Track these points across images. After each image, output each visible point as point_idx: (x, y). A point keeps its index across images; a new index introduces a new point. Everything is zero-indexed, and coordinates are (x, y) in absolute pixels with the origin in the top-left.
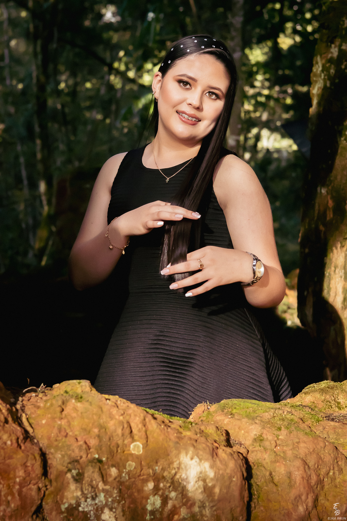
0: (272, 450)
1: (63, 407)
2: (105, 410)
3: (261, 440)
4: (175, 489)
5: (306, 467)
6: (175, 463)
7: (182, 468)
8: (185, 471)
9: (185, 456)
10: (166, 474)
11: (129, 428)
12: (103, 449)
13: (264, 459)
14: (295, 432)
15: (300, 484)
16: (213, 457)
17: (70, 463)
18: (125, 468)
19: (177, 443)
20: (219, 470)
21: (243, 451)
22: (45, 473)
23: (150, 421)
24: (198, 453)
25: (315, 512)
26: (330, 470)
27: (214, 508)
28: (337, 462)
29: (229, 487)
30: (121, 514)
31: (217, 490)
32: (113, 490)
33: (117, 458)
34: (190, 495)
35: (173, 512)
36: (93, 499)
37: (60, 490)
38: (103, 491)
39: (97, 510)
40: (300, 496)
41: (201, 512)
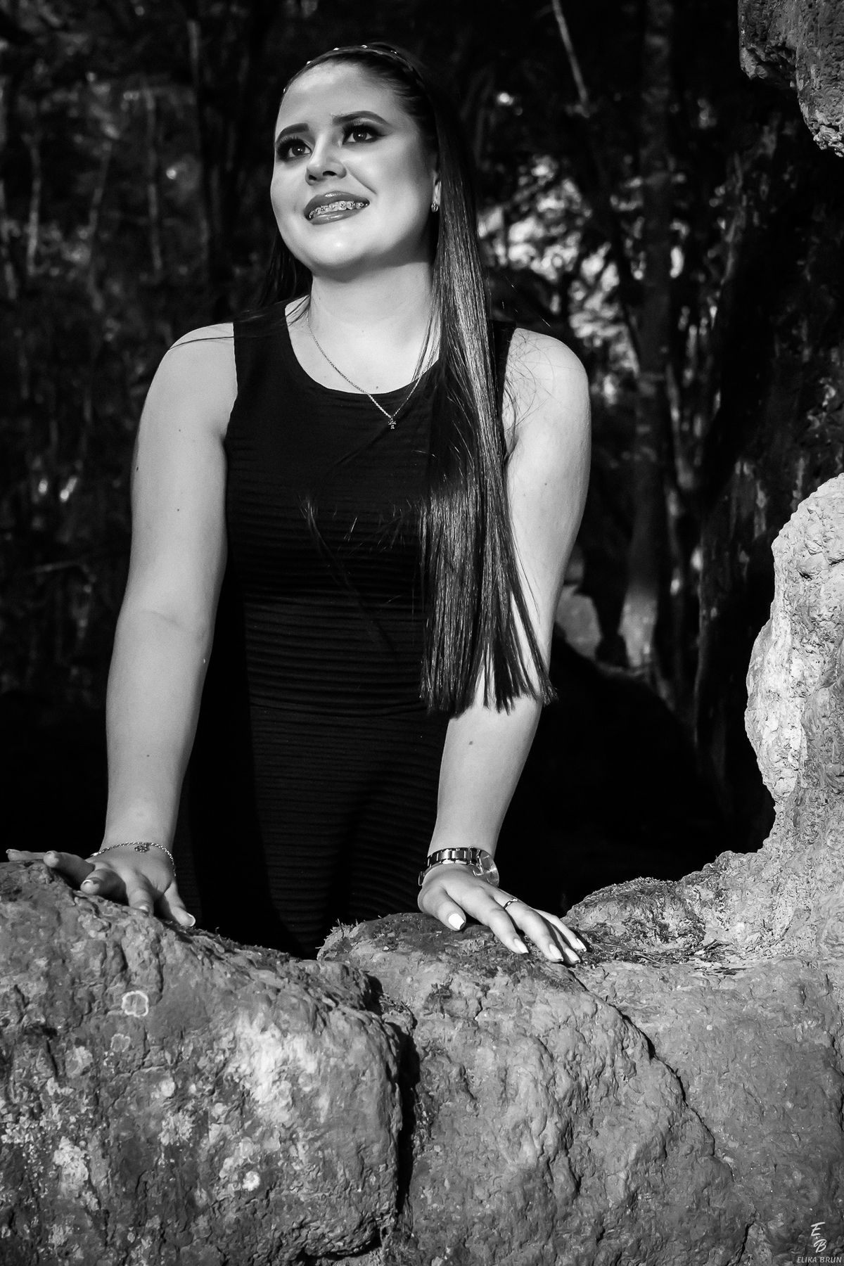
0: (468, 1019)
2: (65, 917)
3: (445, 997)
4: (224, 1098)
5: (545, 1056)
6: (224, 1039)
7: (241, 1051)
8: (247, 1058)
9: (247, 1024)
10: (202, 1062)
11: (118, 959)
12: (58, 1004)
13: (450, 1040)
14: (527, 981)
15: (527, 1094)
16: (314, 1028)
18: (108, 1049)
19: (230, 993)
20: (328, 1057)
21: (401, 1020)
23: (170, 944)
24: (278, 1017)
25: (562, 1160)
26: (604, 1066)
27: (318, 1144)
28: (623, 1049)
29: (353, 1095)
30: (100, 1152)
31: (323, 1102)
32: (81, 1097)
33: (90, 1025)
34: (260, 1112)
35: (222, 1150)
36: (34, 1116)
38: (57, 1099)
39: (43, 1142)
40: (526, 1122)
41: (285, 1151)
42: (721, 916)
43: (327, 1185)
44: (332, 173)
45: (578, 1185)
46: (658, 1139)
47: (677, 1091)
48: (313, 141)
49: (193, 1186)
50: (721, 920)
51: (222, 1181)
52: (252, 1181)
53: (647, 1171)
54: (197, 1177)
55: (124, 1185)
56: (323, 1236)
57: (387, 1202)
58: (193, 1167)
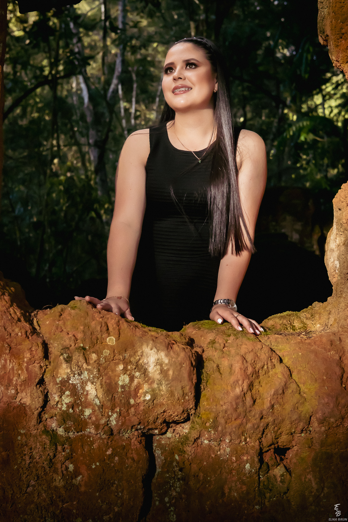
0: (220, 350)
1: (62, 313)
2: (89, 314)
3: (213, 343)
4: (139, 370)
5: (245, 361)
6: (139, 352)
7: (144, 356)
8: (146, 358)
9: (146, 347)
10: (132, 359)
11: (106, 327)
12: (87, 340)
13: (214, 356)
14: (240, 338)
15: (238, 372)
16: (168, 349)
17: (62, 349)
18: (102, 354)
20: (172, 358)
21: (199, 350)
22: (46, 357)
23: (123, 323)
24: (156, 345)
25: (249, 394)
26: (264, 365)
27: (169, 386)
28: (271, 360)
29: (180, 370)
30: (100, 386)
31: (171, 373)
32: (94, 369)
33: (97, 347)
34: (150, 375)
35: (139, 387)
36: (79, 375)
37: (56, 368)
38: (87, 370)
39: (82, 383)
40: (237, 381)
41: (159, 387)
42: (313, 322)
43: (172, 399)
44: (181, 78)
45: (254, 402)
46: (281, 388)
47: (289, 373)
48: (176, 68)
49: (129, 398)
50: (313, 324)
51: (139, 397)
52: (148, 396)
53: (277, 398)
54: (131, 395)
55: (108, 397)
56: (171, 415)
57: (192, 405)
58: (129, 392)
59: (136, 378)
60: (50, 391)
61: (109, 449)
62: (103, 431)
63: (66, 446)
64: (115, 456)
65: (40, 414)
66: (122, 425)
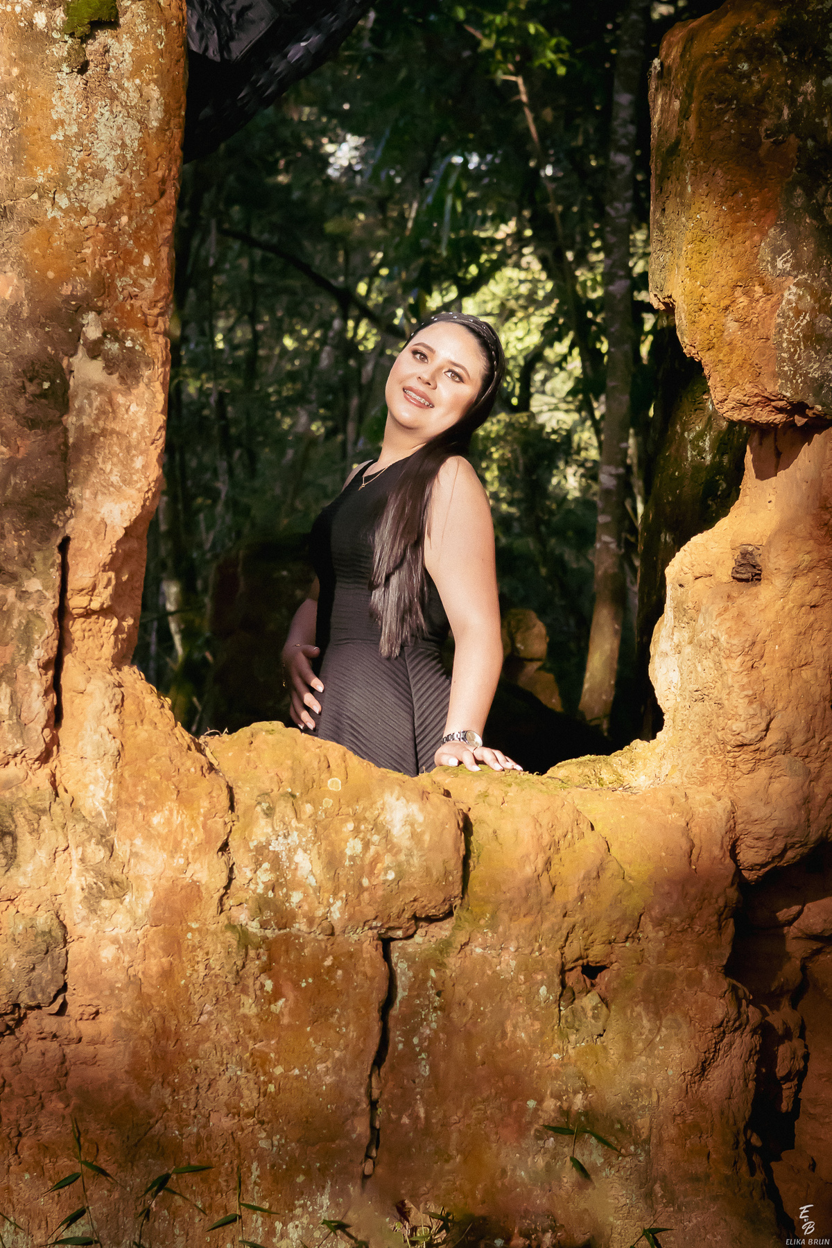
0: (498, 807)
1: (251, 739)
3: (485, 796)
4: (378, 833)
5: (538, 825)
6: (378, 803)
7: (386, 809)
8: (390, 813)
9: (389, 796)
10: (368, 814)
11: (326, 762)
12: (297, 782)
13: (488, 816)
15: (528, 842)
16: (422, 800)
17: (259, 796)
18: (321, 805)
19: (381, 780)
20: (429, 814)
21: (462, 807)
22: (232, 808)
24: (405, 794)
25: (545, 876)
26: (567, 832)
27: (423, 858)
28: (577, 825)
29: (441, 834)
30: (317, 857)
31: (427, 838)
32: (308, 829)
33: (313, 793)
34: (395, 840)
35: (376, 860)
36: (285, 837)
37: (248, 826)
38: (297, 829)
39: (290, 850)
40: (527, 856)
41: (408, 861)
42: (633, 773)
43: (428, 879)
45: (554, 889)
46: (595, 868)
47: (605, 846)
49: (361, 877)
50: (633, 775)
51: (376, 875)
52: (391, 874)
53: (589, 884)
54: (364, 872)
55: (329, 874)
56: (425, 906)
57: (457, 890)
58: (362, 867)
59: (373, 844)
60: (238, 863)
61: (327, 956)
62: (320, 927)
63: (261, 951)
64: (338, 968)
65: (221, 899)
66: (349, 919)
